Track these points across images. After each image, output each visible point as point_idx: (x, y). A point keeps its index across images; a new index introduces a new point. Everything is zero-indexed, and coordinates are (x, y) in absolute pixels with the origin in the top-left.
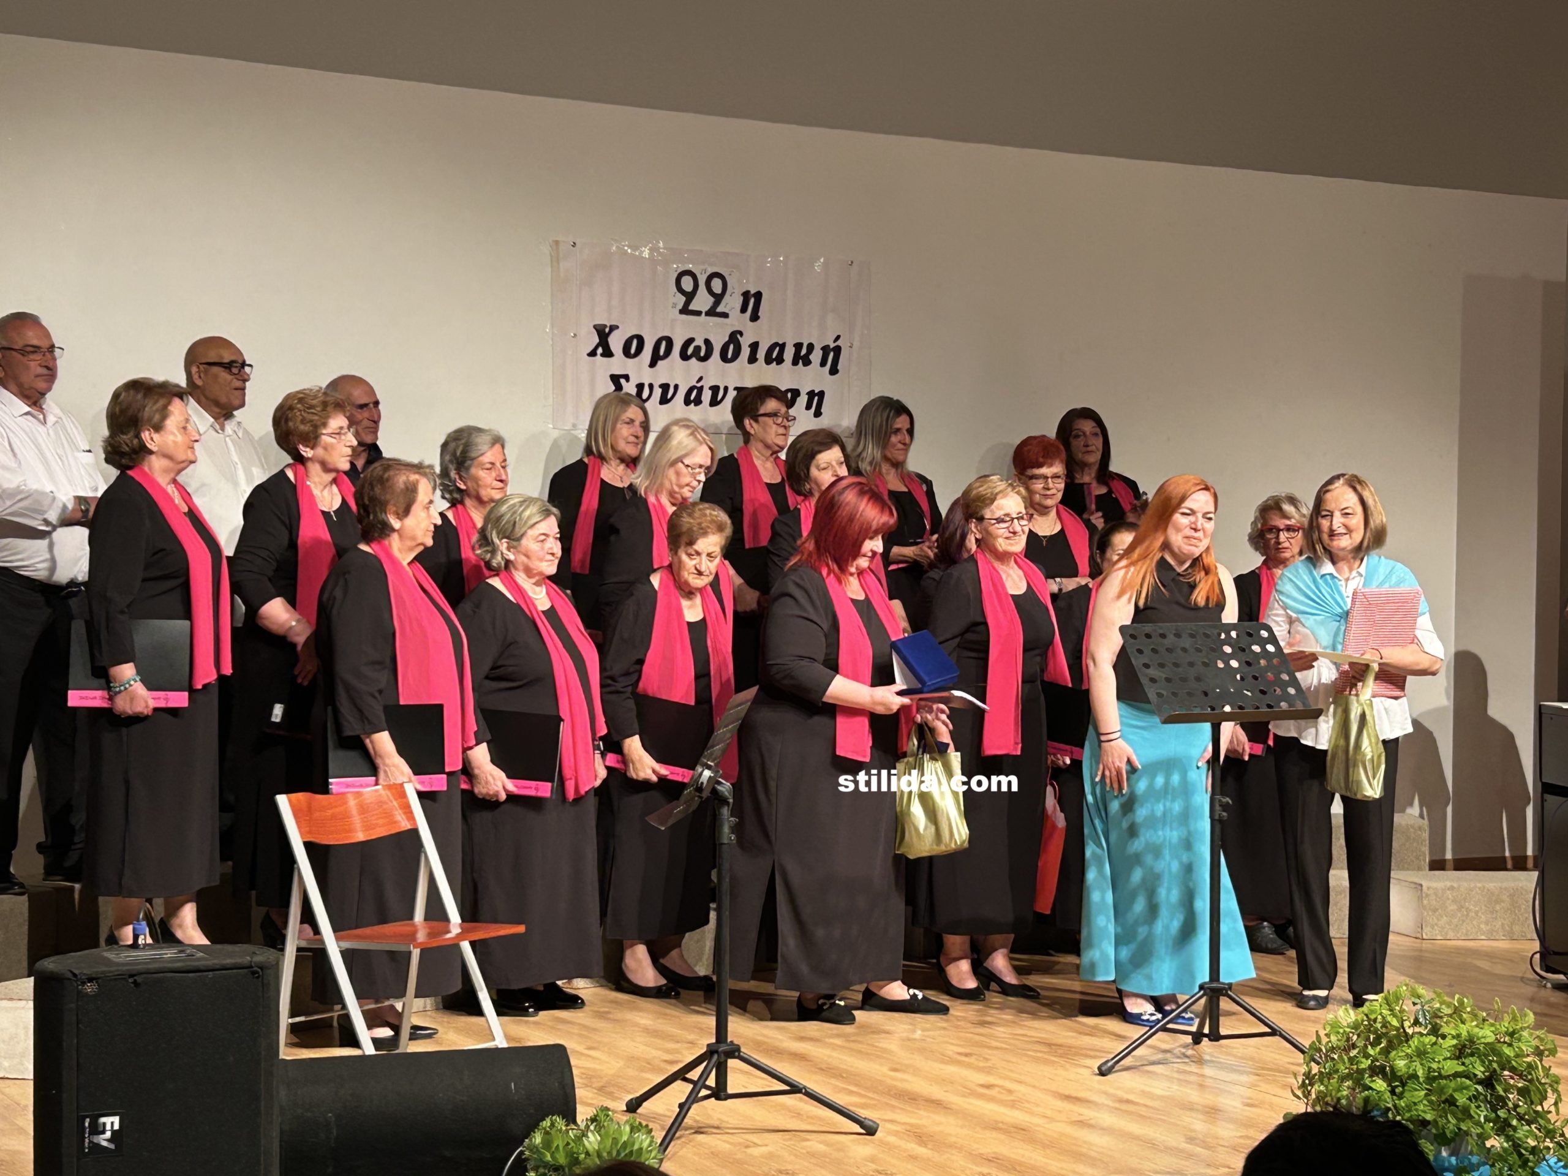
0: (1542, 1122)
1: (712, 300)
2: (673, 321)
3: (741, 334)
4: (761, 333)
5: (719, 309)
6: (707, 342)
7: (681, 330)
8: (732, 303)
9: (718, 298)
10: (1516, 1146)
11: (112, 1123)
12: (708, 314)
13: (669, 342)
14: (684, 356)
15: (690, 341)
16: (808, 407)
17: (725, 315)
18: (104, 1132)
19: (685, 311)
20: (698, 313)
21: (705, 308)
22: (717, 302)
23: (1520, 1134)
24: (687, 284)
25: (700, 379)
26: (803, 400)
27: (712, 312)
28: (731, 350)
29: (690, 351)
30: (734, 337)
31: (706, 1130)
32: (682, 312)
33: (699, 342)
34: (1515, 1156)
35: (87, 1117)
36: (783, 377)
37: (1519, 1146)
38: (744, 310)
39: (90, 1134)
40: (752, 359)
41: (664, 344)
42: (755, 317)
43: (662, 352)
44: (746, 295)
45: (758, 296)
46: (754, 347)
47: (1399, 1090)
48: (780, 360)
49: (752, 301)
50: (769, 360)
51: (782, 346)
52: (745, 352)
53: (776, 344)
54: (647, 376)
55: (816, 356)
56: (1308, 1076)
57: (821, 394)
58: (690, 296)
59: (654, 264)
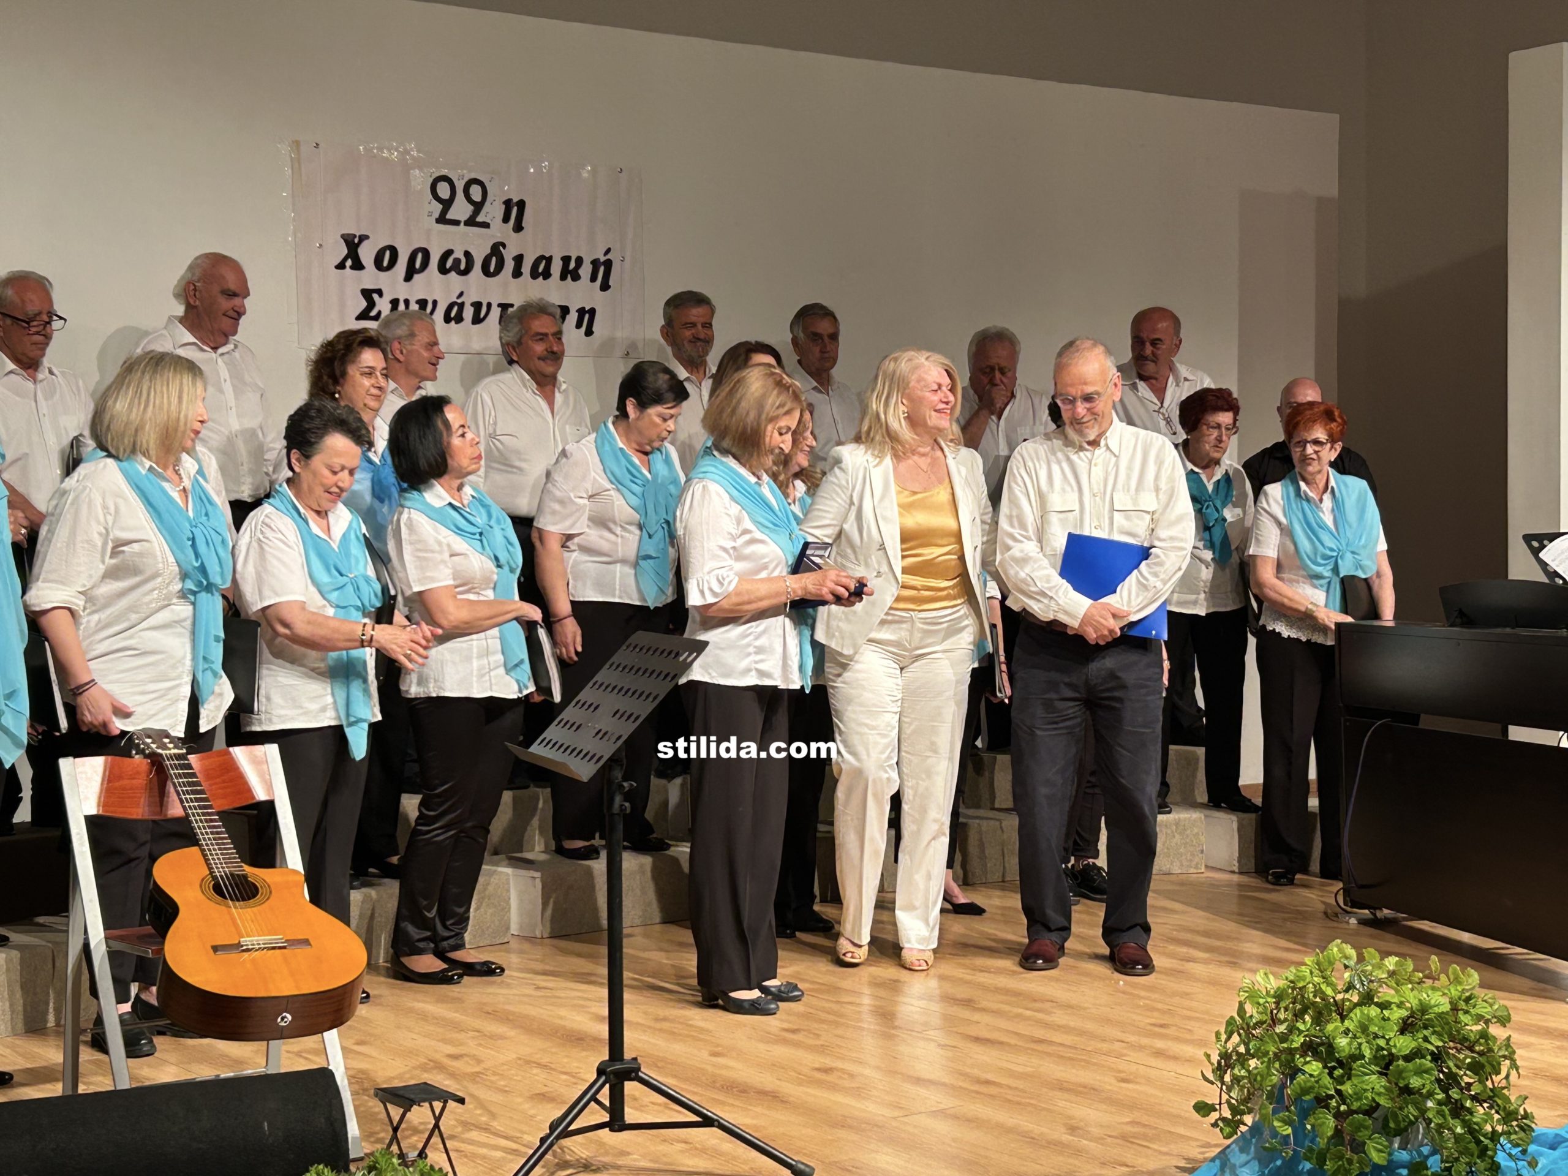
0: (1498, 1102)
1: (471, 208)
2: (430, 230)
3: (504, 245)
4: (525, 245)
5: (479, 219)
6: (467, 254)
7: (438, 241)
8: (493, 212)
9: (478, 207)
12: (467, 223)
13: (426, 254)
14: (443, 270)
15: (449, 253)
16: (579, 325)
17: (486, 225)
19: (442, 220)
20: (456, 223)
21: (463, 217)
22: (477, 211)
24: (444, 190)
25: (461, 295)
26: (573, 318)
27: (471, 222)
28: (493, 263)
29: (449, 264)
30: (497, 249)
32: (438, 221)
33: (459, 254)
34: (1473, 1145)
38: (506, 219)
40: (517, 273)
41: (420, 256)
42: (518, 228)
43: (418, 265)
44: (508, 203)
45: (521, 204)
46: (519, 259)
47: (1338, 1072)
48: (547, 275)
49: (515, 210)
50: (534, 275)
51: (549, 260)
52: (509, 265)
53: (542, 257)
54: (402, 290)
55: (585, 271)
56: (1225, 1056)
57: (592, 312)
58: (447, 204)
59: (407, 169)
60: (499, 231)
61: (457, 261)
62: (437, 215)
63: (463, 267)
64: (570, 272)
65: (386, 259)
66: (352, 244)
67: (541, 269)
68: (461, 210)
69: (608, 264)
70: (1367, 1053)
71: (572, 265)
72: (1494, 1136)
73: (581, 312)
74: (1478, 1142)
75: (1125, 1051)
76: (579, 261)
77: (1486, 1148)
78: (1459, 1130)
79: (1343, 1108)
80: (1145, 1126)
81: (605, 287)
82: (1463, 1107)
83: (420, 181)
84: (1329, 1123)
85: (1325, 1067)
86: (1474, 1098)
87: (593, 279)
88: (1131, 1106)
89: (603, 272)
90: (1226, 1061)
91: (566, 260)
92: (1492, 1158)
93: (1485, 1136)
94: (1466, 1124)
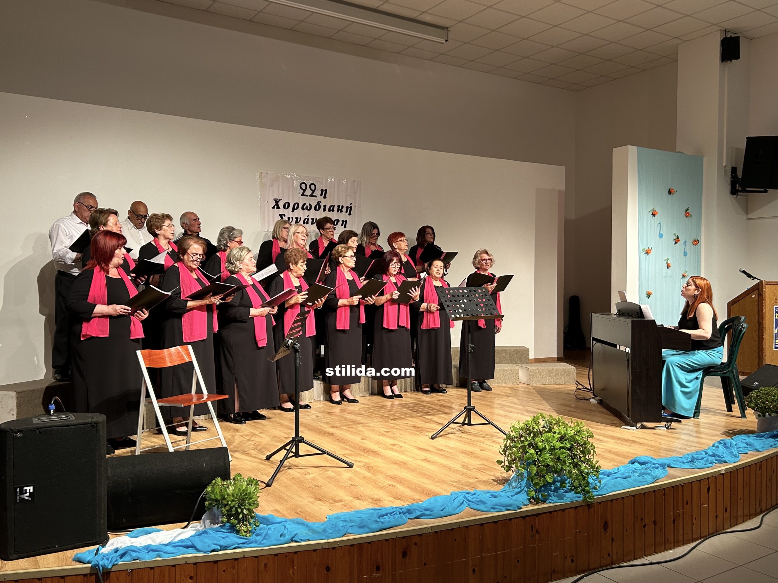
0: (590, 463)
1: (311, 191)
2: (299, 198)
3: (321, 202)
4: (327, 202)
5: (313, 195)
6: (310, 205)
7: (302, 201)
8: (318, 193)
9: (313, 191)
10: (581, 472)
11: (30, 490)
12: (310, 196)
13: (298, 205)
14: (303, 209)
15: (305, 204)
16: (342, 225)
17: (316, 196)
18: (26, 493)
19: (303, 195)
20: (307, 196)
21: (309, 194)
22: (313, 193)
23: (582, 468)
24: (303, 186)
25: (308, 216)
26: (340, 223)
27: (311, 195)
28: (318, 207)
29: (305, 207)
30: (319, 203)
31: (292, 467)
32: (302, 195)
33: (308, 204)
34: (581, 476)
35: (18, 487)
36: (333, 216)
37: (583, 472)
38: (321, 195)
39: (19, 494)
40: (324, 210)
41: (296, 205)
42: (325, 197)
43: (296, 208)
44: (322, 190)
45: (326, 191)
46: (325, 206)
47: (539, 453)
48: (333, 211)
49: (324, 192)
50: (329, 210)
51: (334, 206)
52: (322, 208)
53: (332, 206)
54: (291, 215)
55: (344, 210)
56: (506, 447)
57: (346, 221)
58: (304, 190)
59: (293, 180)
60: (319, 198)
61: (307, 207)
62: (301, 193)
63: (309, 208)
64: (340, 210)
65: (287, 206)
66: (277, 202)
67: (332, 209)
68: (308, 192)
69: (351, 208)
70: (548, 447)
71: (340, 208)
72: (588, 474)
73: (343, 221)
74: (582, 475)
75: (485, 441)
76: (343, 207)
77: (585, 477)
78: (577, 472)
79: (540, 464)
80: (485, 465)
81: (350, 214)
82: (578, 464)
83: (296, 184)
84: (535, 468)
85: (535, 451)
86: (581, 461)
87: (346, 212)
88: (483, 459)
89: (349, 210)
90: (506, 448)
91: (339, 206)
92: (587, 480)
93: (585, 474)
94: (578, 470)
